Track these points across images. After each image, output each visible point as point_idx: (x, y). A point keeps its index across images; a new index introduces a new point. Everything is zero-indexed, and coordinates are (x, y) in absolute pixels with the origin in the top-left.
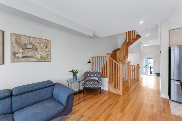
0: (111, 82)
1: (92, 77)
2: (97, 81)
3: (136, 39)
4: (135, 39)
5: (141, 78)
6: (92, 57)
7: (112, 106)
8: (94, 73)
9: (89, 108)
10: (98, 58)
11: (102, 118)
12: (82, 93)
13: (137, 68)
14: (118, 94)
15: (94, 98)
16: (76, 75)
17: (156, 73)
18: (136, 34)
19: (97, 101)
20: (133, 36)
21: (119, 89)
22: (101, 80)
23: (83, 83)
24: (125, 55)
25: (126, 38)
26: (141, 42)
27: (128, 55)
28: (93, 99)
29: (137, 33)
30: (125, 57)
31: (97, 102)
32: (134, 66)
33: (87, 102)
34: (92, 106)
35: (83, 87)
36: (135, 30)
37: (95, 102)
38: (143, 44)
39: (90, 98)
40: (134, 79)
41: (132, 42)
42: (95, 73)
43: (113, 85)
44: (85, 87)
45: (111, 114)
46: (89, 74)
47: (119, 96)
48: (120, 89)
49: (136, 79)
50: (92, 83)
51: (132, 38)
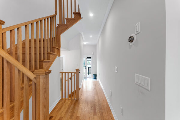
3: (73, 19)
4: (71, 19)
13: (75, 75)
17: (93, 75)
20: (68, 14)
27: (59, 50)
32: (71, 73)
38: (83, 40)
41: (66, 25)
51: (66, 17)
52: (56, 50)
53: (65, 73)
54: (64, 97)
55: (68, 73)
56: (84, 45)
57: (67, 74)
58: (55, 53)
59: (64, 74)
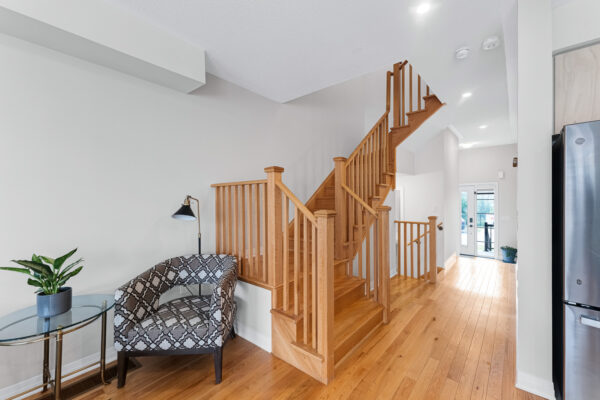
0: (284, 308)
1: (201, 281)
3: (423, 111)
4: (419, 112)
5: (446, 272)
6: (218, 187)
8: (213, 263)
12: (115, 381)
13: (428, 235)
14: (313, 375)
16: (65, 285)
17: (502, 248)
18: (424, 94)
20: (412, 103)
21: (316, 352)
23: (117, 330)
24: (382, 181)
25: (388, 109)
26: (448, 129)
27: (393, 177)
29: (428, 88)
30: (378, 186)
32: (419, 224)
35: (119, 347)
38: (457, 140)
40: (416, 276)
41: (408, 126)
43: (293, 327)
44: (129, 347)
46: (185, 268)
49: (423, 277)
51: (407, 110)
52: (388, 178)
53: (405, 223)
54: (402, 273)
55: (412, 223)
57: (408, 226)
58: (388, 185)
59: (402, 225)
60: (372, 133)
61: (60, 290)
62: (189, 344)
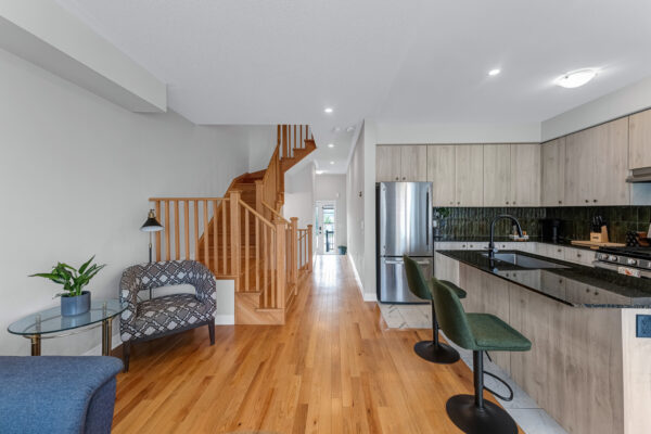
0: (247, 288)
1: (163, 284)
2: (195, 298)
3: (304, 150)
4: (301, 150)
6: (158, 201)
7: (266, 366)
8: (171, 267)
9: (185, 412)
10: (191, 203)
11: (250, 419)
14: (274, 323)
15: (191, 369)
16: (85, 288)
17: (339, 247)
18: (304, 138)
19: (209, 374)
20: (296, 142)
21: (276, 307)
22: (214, 290)
23: (126, 323)
24: (278, 198)
25: (279, 143)
26: (313, 163)
27: (283, 195)
28: (186, 374)
30: (276, 203)
31: (208, 379)
33: (161, 399)
34: (195, 399)
35: (127, 336)
36: (307, 126)
37: (201, 381)
38: (316, 168)
39: (169, 374)
41: (294, 159)
42: (181, 267)
43: (256, 298)
44: (138, 335)
45: (273, 390)
46: (145, 274)
47: (276, 328)
48: (279, 306)
49: (303, 268)
50: (172, 309)
51: (292, 147)
52: (280, 196)
56: (317, 176)
60: (272, 160)
61: (84, 293)
62: (172, 325)
